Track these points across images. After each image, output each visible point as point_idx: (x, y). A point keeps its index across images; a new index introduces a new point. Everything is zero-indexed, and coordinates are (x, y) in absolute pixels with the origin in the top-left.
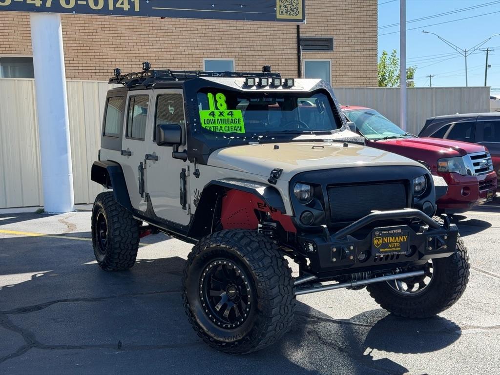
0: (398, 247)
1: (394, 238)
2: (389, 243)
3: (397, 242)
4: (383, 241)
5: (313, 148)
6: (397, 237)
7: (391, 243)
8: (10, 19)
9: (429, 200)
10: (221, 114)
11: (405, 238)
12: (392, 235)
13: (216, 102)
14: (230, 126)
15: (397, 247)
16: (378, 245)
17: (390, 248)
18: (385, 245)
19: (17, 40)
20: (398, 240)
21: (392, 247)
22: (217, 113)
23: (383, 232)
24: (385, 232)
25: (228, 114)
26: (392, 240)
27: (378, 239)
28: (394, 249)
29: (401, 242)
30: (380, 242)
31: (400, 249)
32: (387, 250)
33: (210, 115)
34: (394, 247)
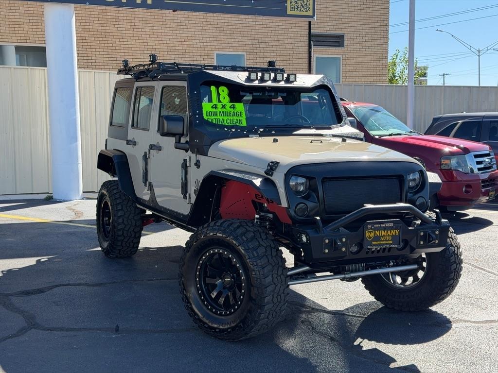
0: (390, 240)
1: (386, 231)
2: (381, 236)
3: (389, 236)
4: (375, 234)
5: (311, 142)
6: (389, 231)
7: (383, 236)
8: (25, 9)
9: (423, 196)
10: (224, 106)
11: (397, 232)
12: (385, 229)
13: (219, 94)
14: (232, 118)
15: (388, 240)
16: (370, 238)
18: (377, 238)
19: (31, 30)
20: (390, 234)
21: (383, 241)
22: (219, 105)
23: (375, 226)
24: (377, 226)
25: (230, 107)
26: (384, 233)
27: (370, 232)
28: (385, 242)
29: (393, 236)
30: (372, 235)
31: (391, 242)
32: (379, 243)
33: (212, 107)
34: (386, 240)
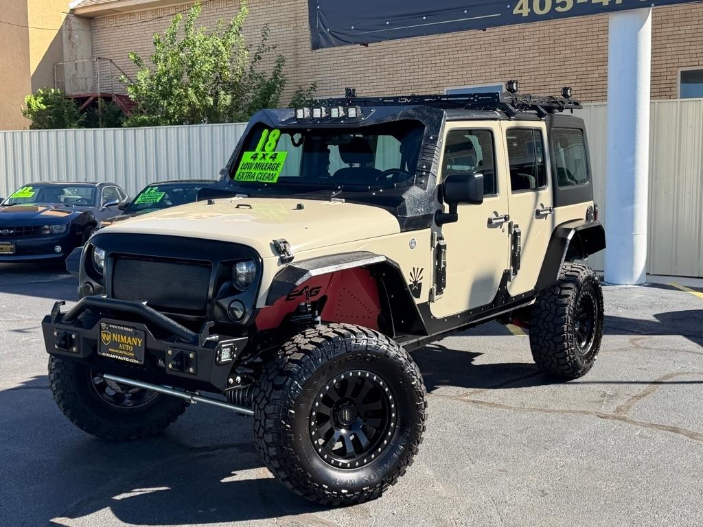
0: (130, 352)
1: (125, 337)
2: (119, 343)
3: (129, 344)
4: (112, 339)
6: (129, 338)
7: (122, 343)
10: (264, 156)
11: (140, 342)
12: (124, 333)
13: (267, 140)
14: (264, 172)
15: (128, 351)
16: (106, 342)
17: (120, 350)
18: (115, 344)
20: (130, 342)
21: (122, 350)
22: (260, 155)
23: (111, 326)
24: (113, 326)
25: (271, 157)
26: (124, 339)
27: (107, 334)
28: (125, 353)
29: (134, 346)
30: (109, 338)
31: (133, 355)
32: (117, 351)
33: (252, 157)
34: (125, 350)
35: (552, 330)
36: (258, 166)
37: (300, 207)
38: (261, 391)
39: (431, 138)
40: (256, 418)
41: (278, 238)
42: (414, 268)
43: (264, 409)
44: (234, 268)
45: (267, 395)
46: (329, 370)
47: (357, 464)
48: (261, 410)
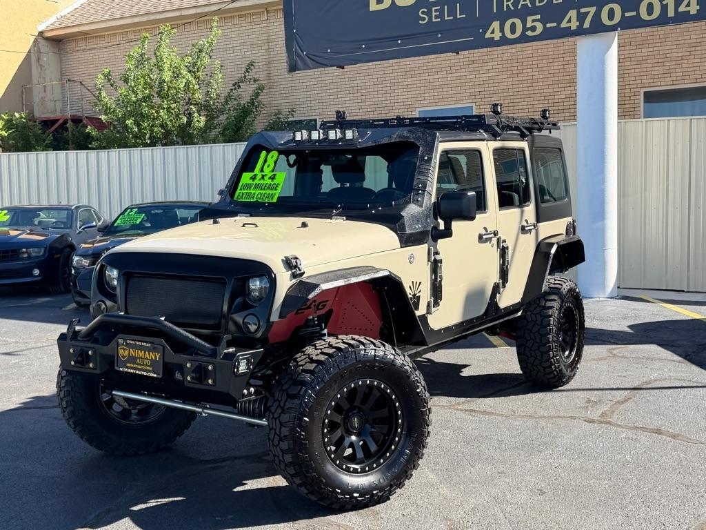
0: (149, 366)
1: (143, 352)
2: (137, 358)
3: (147, 359)
4: (129, 354)
5: (244, 226)
6: (147, 353)
7: (140, 358)
10: (263, 177)
11: (158, 357)
12: (141, 348)
13: (265, 161)
14: (264, 192)
15: (147, 365)
16: (124, 357)
17: (138, 364)
18: (133, 359)
20: (148, 356)
21: (140, 365)
22: (259, 176)
23: (128, 342)
24: (131, 342)
25: (270, 178)
26: (141, 354)
27: (124, 349)
28: (143, 367)
29: (152, 360)
30: (126, 353)
31: (151, 369)
32: (135, 366)
33: (251, 178)
34: (143, 365)
35: (538, 340)
36: (257, 186)
37: (304, 225)
38: (275, 401)
39: (426, 158)
40: (271, 427)
41: (289, 254)
42: (413, 282)
43: (279, 417)
44: (247, 284)
45: (282, 404)
46: (340, 379)
47: (367, 468)
48: (275, 419)
